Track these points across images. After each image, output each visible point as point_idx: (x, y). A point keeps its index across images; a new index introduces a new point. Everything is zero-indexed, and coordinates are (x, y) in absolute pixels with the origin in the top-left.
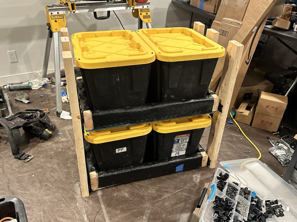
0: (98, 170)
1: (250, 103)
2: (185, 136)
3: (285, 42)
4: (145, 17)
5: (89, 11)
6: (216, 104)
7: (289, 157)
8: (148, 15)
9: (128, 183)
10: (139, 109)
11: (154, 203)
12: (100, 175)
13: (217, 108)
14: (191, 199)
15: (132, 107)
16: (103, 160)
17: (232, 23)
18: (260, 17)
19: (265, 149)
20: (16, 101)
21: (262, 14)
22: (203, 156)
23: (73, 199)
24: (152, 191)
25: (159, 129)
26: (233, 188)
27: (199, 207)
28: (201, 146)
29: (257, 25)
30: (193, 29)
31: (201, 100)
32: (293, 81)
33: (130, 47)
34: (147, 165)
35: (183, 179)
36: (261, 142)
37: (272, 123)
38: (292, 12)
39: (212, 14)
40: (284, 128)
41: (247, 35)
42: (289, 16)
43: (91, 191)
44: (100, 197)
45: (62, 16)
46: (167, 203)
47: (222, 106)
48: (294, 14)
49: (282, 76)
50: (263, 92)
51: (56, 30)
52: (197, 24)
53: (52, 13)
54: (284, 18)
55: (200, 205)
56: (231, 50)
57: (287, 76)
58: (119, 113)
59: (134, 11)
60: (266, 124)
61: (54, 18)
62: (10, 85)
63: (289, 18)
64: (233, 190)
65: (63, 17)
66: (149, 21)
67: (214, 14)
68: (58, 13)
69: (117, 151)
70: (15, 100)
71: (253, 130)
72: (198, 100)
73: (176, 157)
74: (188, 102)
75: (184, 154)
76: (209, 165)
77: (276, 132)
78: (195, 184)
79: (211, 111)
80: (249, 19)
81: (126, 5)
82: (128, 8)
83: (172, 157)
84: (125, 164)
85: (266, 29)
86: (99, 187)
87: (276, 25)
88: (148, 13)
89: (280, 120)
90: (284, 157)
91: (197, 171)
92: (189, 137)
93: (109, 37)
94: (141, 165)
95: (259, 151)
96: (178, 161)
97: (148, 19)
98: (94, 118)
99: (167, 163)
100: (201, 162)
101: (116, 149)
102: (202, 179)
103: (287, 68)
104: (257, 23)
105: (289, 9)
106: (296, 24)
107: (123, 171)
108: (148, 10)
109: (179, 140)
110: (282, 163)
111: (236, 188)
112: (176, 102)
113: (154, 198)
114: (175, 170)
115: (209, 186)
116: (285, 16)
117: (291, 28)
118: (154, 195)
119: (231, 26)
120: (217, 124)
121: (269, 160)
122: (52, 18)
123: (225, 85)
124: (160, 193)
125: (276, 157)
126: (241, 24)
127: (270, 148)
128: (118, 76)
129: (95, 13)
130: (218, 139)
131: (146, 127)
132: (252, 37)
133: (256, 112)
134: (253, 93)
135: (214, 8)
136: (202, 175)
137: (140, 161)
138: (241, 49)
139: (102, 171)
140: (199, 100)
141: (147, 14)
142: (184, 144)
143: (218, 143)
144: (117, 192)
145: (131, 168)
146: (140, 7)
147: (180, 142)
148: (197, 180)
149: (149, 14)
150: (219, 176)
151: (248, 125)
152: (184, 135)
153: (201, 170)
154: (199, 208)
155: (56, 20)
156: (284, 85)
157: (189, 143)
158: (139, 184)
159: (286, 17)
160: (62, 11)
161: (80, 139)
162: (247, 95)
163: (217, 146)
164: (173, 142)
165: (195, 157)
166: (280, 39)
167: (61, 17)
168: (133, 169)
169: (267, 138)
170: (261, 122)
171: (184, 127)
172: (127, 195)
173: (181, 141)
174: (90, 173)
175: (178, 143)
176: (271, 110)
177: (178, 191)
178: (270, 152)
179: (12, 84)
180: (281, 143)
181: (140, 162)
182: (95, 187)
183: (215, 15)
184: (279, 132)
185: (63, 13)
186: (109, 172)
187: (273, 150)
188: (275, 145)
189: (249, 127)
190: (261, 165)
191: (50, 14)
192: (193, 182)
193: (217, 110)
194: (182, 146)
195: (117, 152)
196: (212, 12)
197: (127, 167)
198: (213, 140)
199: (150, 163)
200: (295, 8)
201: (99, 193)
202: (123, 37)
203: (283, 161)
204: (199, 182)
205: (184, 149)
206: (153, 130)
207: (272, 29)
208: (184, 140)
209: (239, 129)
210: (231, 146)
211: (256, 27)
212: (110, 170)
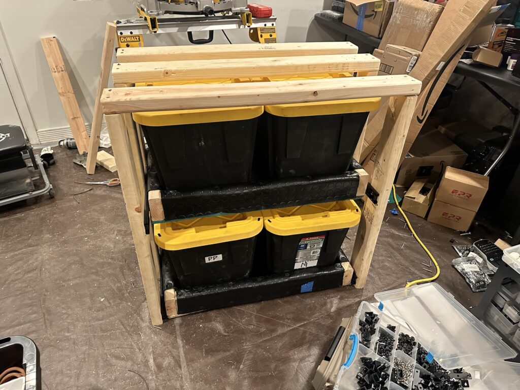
0: (178, 287)
1: (428, 182)
2: (317, 239)
5: (178, 31)
7: (485, 276)
9: (224, 307)
12: (180, 296)
14: (319, 340)
16: (185, 274)
18: (450, 46)
19: (445, 260)
20: (75, 166)
21: (453, 42)
22: (345, 270)
23: (136, 330)
27: (328, 359)
28: (343, 252)
29: (445, 60)
32: (500, 151)
34: (255, 281)
35: (310, 305)
36: (440, 248)
37: (460, 218)
38: (506, 38)
39: (376, 38)
40: (479, 225)
41: (426, 75)
42: (502, 44)
43: (165, 317)
44: (177, 328)
45: (138, 38)
47: (378, 195)
48: (509, 41)
49: (484, 142)
50: (449, 168)
53: (121, 33)
54: (493, 48)
55: (330, 357)
56: (395, 103)
57: (491, 143)
59: (252, 31)
60: (451, 218)
61: (126, 41)
62: (69, 141)
63: (501, 47)
65: (139, 39)
67: (379, 38)
68: (131, 33)
69: (207, 260)
70: (74, 163)
71: (429, 226)
73: (301, 270)
75: (316, 265)
76: (355, 283)
77: (466, 231)
78: (329, 315)
80: (433, 50)
83: (296, 270)
84: (221, 279)
85: (461, 65)
86: (179, 313)
87: (479, 59)
88: (272, 34)
89: (474, 214)
90: (476, 277)
91: (333, 293)
92: (323, 242)
94: (245, 280)
95: (436, 264)
96: (305, 276)
99: (287, 280)
100: (342, 279)
101: (206, 258)
102: (341, 305)
103: (491, 128)
104: (444, 56)
105: (502, 33)
106: (511, 58)
107: (217, 290)
108: (272, 30)
109: (306, 245)
110: (472, 286)
113: (262, 335)
114: (300, 290)
115: (348, 323)
116: (494, 44)
117: (504, 65)
118: (261, 329)
120: (368, 223)
121: (450, 279)
122: (122, 41)
123: (384, 161)
124: (272, 327)
125: (463, 275)
127: (454, 260)
129: (190, 34)
130: (369, 246)
133: (435, 199)
134: (433, 167)
135: (378, 27)
136: (341, 298)
137: (245, 274)
138: (412, 102)
139: (184, 289)
141: (271, 36)
142: (315, 250)
143: (369, 252)
145: (229, 286)
146: (260, 25)
147: (308, 247)
148: (332, 307)
149: (274, 36)
151: (422, 218)
152: (315, 238)
153: (338, 291)
154: (327, 362)
155: (127, 44)
156: (484, 157)
157: (323, 250)
158: (239, 310)
159: (496, 46)
162: (424, 170)
163: (367, 256)
164: (298, 248)
165: (331, 272)
168: (232, 288)
169: (450, 241)
170: (443, 215)
171: (316, 227)
172: (219, 326)
173: (310, 247)
174: (165, 291)
175: (306, 248)
176: (460, 197)
177: (299, 325)
178: (453, 266)
179: (71, 139)
180: (473, 252)
181: (245, 276)
182: (173, 313)
183: (378, 40)
184: (471, 232)
185: (139, 34)
186: (194, 292)
187: (459, 264)
188: (463, 254)
189: (424, 222)
191: (119, 34)
192: (326, 310)
194: (311, 254)
195: (206, 262)
196: (376, 35)
197: (224, 283)
198: (362, 247)
199: (259, 279)
200: (513, 31)
201: (177, 321)
203: (474, 282)
204: (335, 311)
205: (315, 258)
206: (264, 229)
207: (471, 65)
208: (314, 246)
209: (407, 224)
210: (391, 253)
212: (197, 288)
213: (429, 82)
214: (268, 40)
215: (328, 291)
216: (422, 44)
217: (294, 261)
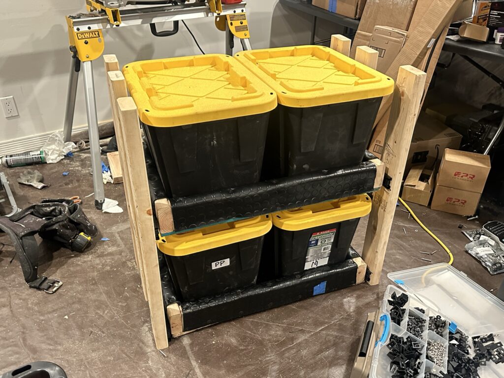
0: (181, 301)
1: (426, 168)
2: (328, 233)
3: (477, 62)
4: (238, 29)
5: (143, 23)
6: (380, 175)
7: (500, 257)
8: (243, 25)
9: (233, 320)
10: (251, 191)
11: (283, 353)
12: (186, 309)
13: (382, 183)
14: (345, 342)
15: (239, 188)
16: (191, 284)
17: (390, 34)
18: (440, 22)
19: (457, 246)
20: (21, 186)
21: (443, 18)
22: (358, 266)
23: (141, 354)
24: (276, 331)
25: (286, 224)
26: (417, 318)
27: (363, 354)
28: (352, 249)
29: (435, 37)
30: (329, 47)
31: (354, 170)
32: (496, 128)
33: (229, 84)
34: (265, 286)
35: (327, 307)
36: (451, 235)
37: (465, 202)
38: (490, 12)
39: (352, 19)
40: (484, 208)
41: (418, 54)
42: (486, 18)
43: (171, 338)
44: (188, 348)
45: (97, 33)
46: (305, 351)
47: (391, 179)
48: (494, 15)
49: (477, 121)
50: (447, 150)
51: (88, 57)
52: (336, 39)
53: (78, 29)
54: (477, 22)
55: (365, 352)
56: (403, 82)
57: (486, 121)
58: (217, 201)
59: (218, 19)
60: (456, 203)
61: (83, 37)
62: (8, 158)
63: (486, 21)
64: (417, 322)
65: (98, 34)
66: (246, 35)
67: (355, 19)
68: (89, 28)
69: (214, 266)
70: (20, 183)
71: (434, 214)
72: (350, 171)
73: (312, 271)
74: (333, 175)
75: (327, 263)
76: (369, 280)
77: (473, 216)
78: (349, 315)
79: (372, 188)
80: (422, 27)
81: (205, 10)
82: (209, 15)
83: (306, 270)
84: (227, 288)
85: (448, 42)
86: (184, 331)
87: (466, 35)
88: (243, 21)
89: (479, 196)
90: (492, 259)
91: (349, 292)
92: (334, 235)
93: (189, 68)
94: (254, 287)
95: (448, 251)
96: (317, 276)
97: (244, 32)
98: (175, 211)
99: (299, 282)
100: (356, 276)
101: (212, 264)
102: (360, 304)
103: (481, 107)
104: (435, 32)
105: (486, 7)
106: (498, 32)
107: (226, 300)
108: (242, 17)
109: (317, 241)
110: (489, 269)
111: (421, 319)
112: (312, 176)
113: (282, 344)
114: (313, 292)
115: (375, 317)
116: (478, 19)
117: (491, 39)
118: (281, 338)
119: (390, 39)
120: (380, 210)
121: (466, 264)
122: (79, 38)
123: (395, 142)
124: (292, 335)
125: (478, 260)
126: (406, 35)
127: (467, 245)
128: (215, 137)
129: (153, 26)
130: (383, 236)
131: (264, 222)
132: (426, 56)
133: (438, 184)
134: (428, 151)
135: (354, 8)
136: (358, 297)
137: (253, 281)
138: (421, 80)
139: (189, 302)
140: (352, 171)
141: (242, 23)
142: (326, 246)
143: (383, 242)
144: (217, 337)
145: (238, 295)
146: (229, 12)
147: (319, 243)
148: (350, 307)
149: (245, 23)
150: (392, 300)
151: (425, 206)
152: (326, 232)
153: (355, 290)
154: (363, 358)
155: (86, 41)
156: (480, 136)
157: (335, 245)
158: (252, 321)
159: (481, 21)
160: (96, 25)
161: (152, 250)
162: (420, 156)
163: (382, 247)
164: (308, 245)
165: (344, 269)
166: (467, 56)
167: (95, 34)
168: (241, 296)
169: (459, 227)
170: (447, 200)
171: (328, 219)
172: (233, 341)
173: (321, 242)
174: (168, 307)
175: (317, 245)
176: (463, 179)
177: (320, 329)
178: (467, 252)
179: (11, 156)
180: (484, 235)
182: (177, 332)
183: (357, 22)
184: (478, 216)
185: (98, 29)
186: (200, 304)
187: (473, 248)
188: (474, 238)
189: (428, 210)
190: (455, 274)
191: (76, 30)
192: (345, 310)
193: (381, 185)
194: (322, 251)
195: (213, 269)
196: (352, 15)
197: (231, 292)
198: (375, 238)
199: (270, 284)
200: (496, 5)
201: (186, 341)
202: (212, 67)
203: (490, 265)
204: (354, 311)
205: (326, 255)
206: (273, 226)
207: (458, 41)
208: (325, 241)
209: (411, 215)
210: (401, 245)
211: (433, 40)
212: (203, 300)
213: (422, 61)
214: (239, 28)
215: (344, 291)
216: (406, 23)
217: (304, 261)
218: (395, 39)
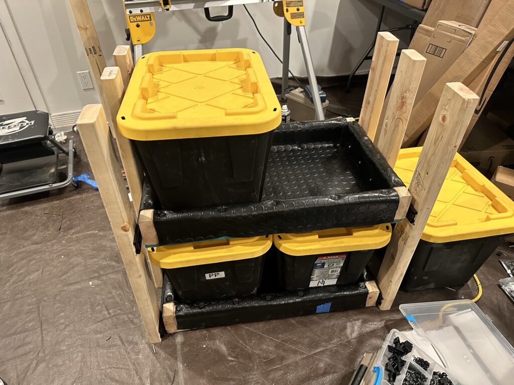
0: (178, 301)
2: (337, 258)
4: (294, 16)
5: (195, 7)
6: (403, 207)
8: (299, 11)
9: (229, 324)
11: (269, 373)
12: (180, 311)
13: (406, 215)
14: (337, 372)
15: (231, 207)
16: (184, 290)
17: (455, 31)
22: (370, 291)
24: (268, 347)
25: (283, 246)
29: (509, 39)
33: (241, 88)
34: (264, 299)
35: (329, 327)
39: (419, 10)
41: (484, 58)
43: (164, 333)
44: (179, 347)
45: (148, 16)
46: (292, 375)
47: (416, 213)
51: (139, 41)
53: (131, 12)
56: (447, 103)
59: (276, 5)
61: (135, 20)
65: (150, 17)
66: (301, 23)
67: (423, 10)
68: (141, 11)
69: (207, 276)
73: (317, 289)
75: (335, 283)
78: (349, 342)
79: (393, 220)
80: (493, 25)
83: (312, 288)
84: (225, 295)
86: (178, 329)
88: (300, 8)
91: (356, 315)
92: (344, 260)
94: (252, 298)
95: (479, 283)
96: (322, 296)
97: (300, 19)
99: (300, 300)
100: (366, 301)
101: (206, 275)
102: (364, 330)
104: (510, 33)
107: (220, 307)
108: (300, 3)
109: (323, 264)
113: (271, 362)
114: (316, 310)
118: (271, 355)
119: (454, 37)
120: (401, 242)
122: (131, 20)
123: (427, 174)
124: (283, 354)
126: (473, 34)
128: (203, 154)
129: (207, 10)
130: (400, 268)
131: (261, 241)
132: (494, 60)
136: (364, 322)
137: (252, 291)
139: (183, 304)
142: (334, 269)
143: (399, 273)
144: (210, 340)
145: (233, 303)
147: (326, 266)
148: (352, 332)
150: (394, 346)
152: (334, 257)
155: (138, 24)
157: (344, 269)
158: (248, 330)
160: (148, 8)
163: (397, 278)
164: (313, 267)
165: (353, 293)
167: (147, 18)
168: (236, 306)
169: (497, 254)
172: (224, 348)
173: (329, 266)
174: (164, 305)
175: (323, 267)
178: (500, 286)
181: (252, 293)
182: (172, 328)
183: (423, 12)
185: (150, 12)
186: (195, 308)
187: (508, 283)
188: (512, 271)
190: (480, 318)
191: (128, 13)
192: (346, 335)
193: (404, 217)
194: (330, 273)
195: (207, 279)
196: (420, 6)
197: (228, 299)
198: (391, 267)
199: (269, 297)
201: (179, 339)
202: (235, 63)
204: (356, 338)
205: (335, 277)
206: (273, 246)
208: (333, 265)
211: (506, 43)
212: (198, 304)
213: (487, 65)
215: (350, 313)
216: (477, 18)
217: (309, 280)
218: (459, 37)
